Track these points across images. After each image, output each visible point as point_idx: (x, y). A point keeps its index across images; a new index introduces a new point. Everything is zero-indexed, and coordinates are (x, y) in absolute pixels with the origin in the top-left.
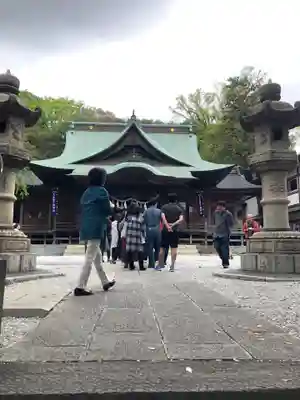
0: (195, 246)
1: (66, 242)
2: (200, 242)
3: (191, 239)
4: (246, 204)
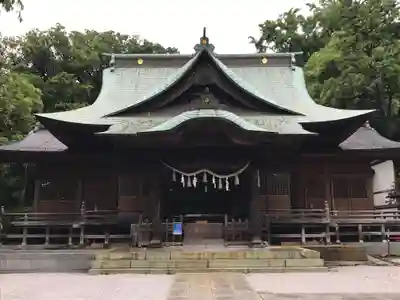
3: (304, 236)
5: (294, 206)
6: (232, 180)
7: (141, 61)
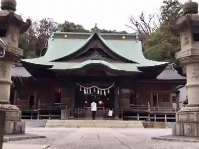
0: (141, 122)
1: (47, 118)
2: (145, 119)
3: (138, 117)
4: (179, 92)
7: (66, 36)
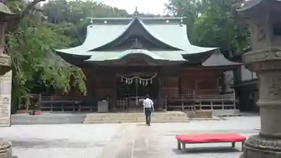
3: (183, 107)
4: (224, 75)
5: (180, 92)
6: (149, 82)
7: (106, 22)
